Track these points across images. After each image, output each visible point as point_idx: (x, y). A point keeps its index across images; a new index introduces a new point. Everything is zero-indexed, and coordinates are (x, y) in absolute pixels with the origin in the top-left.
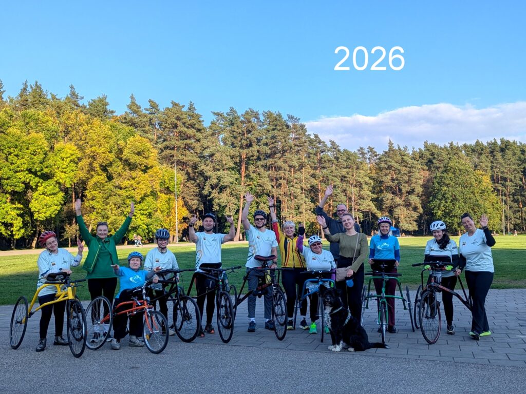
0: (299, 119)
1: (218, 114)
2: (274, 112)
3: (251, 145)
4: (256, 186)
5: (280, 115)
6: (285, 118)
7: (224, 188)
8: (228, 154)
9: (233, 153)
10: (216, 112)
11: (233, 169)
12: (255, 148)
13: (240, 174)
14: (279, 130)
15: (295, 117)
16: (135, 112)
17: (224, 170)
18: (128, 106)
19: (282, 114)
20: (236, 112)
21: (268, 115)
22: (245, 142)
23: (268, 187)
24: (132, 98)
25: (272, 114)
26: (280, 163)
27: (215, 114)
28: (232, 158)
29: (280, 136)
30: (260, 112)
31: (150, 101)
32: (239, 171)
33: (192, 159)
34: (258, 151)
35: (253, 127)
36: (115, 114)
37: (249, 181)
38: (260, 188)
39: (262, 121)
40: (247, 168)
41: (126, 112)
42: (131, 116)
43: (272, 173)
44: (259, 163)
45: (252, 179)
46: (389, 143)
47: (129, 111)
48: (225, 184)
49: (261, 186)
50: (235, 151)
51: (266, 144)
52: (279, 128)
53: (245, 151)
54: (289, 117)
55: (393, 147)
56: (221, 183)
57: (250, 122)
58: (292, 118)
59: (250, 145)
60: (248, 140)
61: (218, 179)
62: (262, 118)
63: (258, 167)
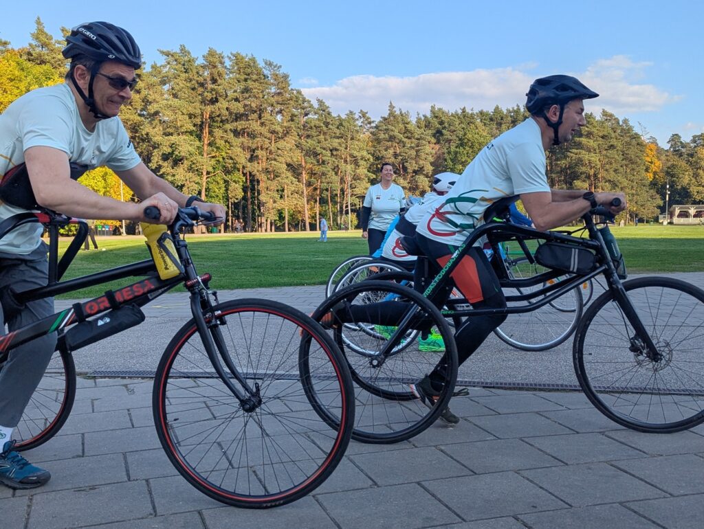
0: (280, 67)
1: (167, 54)
2: (244, 55)
3: (217, 100)
4: (224, 159)
5: (253, 60)
6: (261, 64)
7: (181, 160)
8: (185, 111)
9: (192, 110)
10: (165, 50)
11: (191, 133)
12: (223, 104)
14: (254, 81)
15: (275, 64)
16: (44, 45)
17: (179, 134)
18: (33, 35)
19: (257, 59)
20: (189, 53)
21: (238, 59)
22: (209, 96)
24: (38, 22)
25: (243, 58)
27: (162, 53)
28: (191, 116)
31: (63, 30)
32: (200, 138)
37: (215, 150)
38: (231, 161)
40: (210, 133)
41: (30, 45)
42: (38, 50)
44: (228, 126)
45: (218, 148)
46: (390, 106)
47: (34, 43)
48: (183, 154)
49: (231, 158)
50: (196, 108)
51: (237, 100)
52: (255, 77)
53: (209, 108)
54: (266, 63)
55: (395, 112)
56: (176, 153)
58: (270, 64)
59: (214, 101)
61: (171, 147)
63: (226, 132)
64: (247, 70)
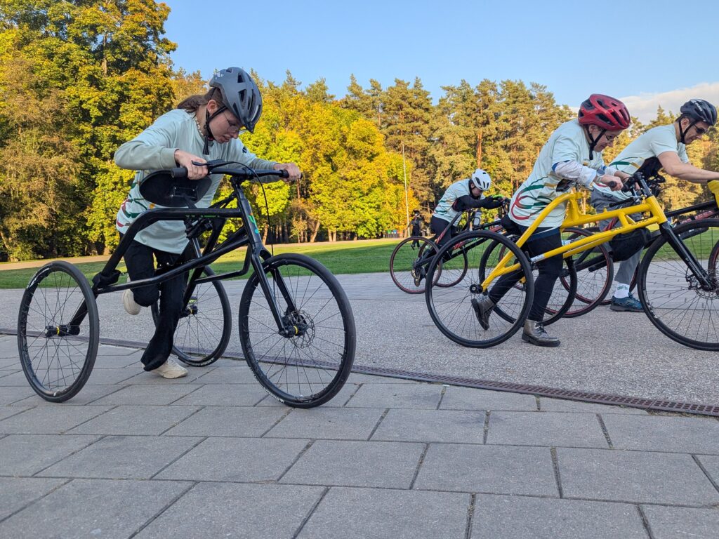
0: (545, 87)
1: (448, 89)
2: (514, 81)
3: (488, 123)
4: (494, 171)
5: (521, 85)
6: (528, 87)
7: (458, 175)
8: (461, 135)
9: (467, 133)
10: (446, 86)
11: (467, 151)
12: (493, 125)
13: (475, 156)
14: (521, 102)
15: (540, 85)
16: (356, 94)
17: (457, 154)
18: (348, 88)
19: (524, 83)
20: (469, 86)
21: (507, 85)
22: (480, 119)
23: (510, 170)
24: (352, 78)
25: (512, 84)
26: (523, 141)
27: (444, 88)
28: (467, 138)
29: (522, 109)
30: (497, 83)
31: (371, 81)
32: (475, 155)
33: (421, 143)
34: (497, 129)
35: (490, 101)
36: (335, 99)
37: (486, 164)
38: (500, 172)
39: (500, 93)
40: (483, 151)
41: (347, 96)
42: (352, 99)
43: (513, 153)
44: (499, 143)
45: (489, 162)
46: (659, 110)
47: (350, 94)
48: (460, 170)
49: (501, 170)
50: (471, 130)
51: (506, 120)
52: (521, 99)
53: (482, 129)
54: (533, 86)
55: (664, 114)
56: (454, 169)
57: (486, 94)
58: (537, 86)
59: (486, 123)
60: (485, 116)
61: (450, 165)
62: (500, 90)
63: (497, 148)
64: (516, 94)
